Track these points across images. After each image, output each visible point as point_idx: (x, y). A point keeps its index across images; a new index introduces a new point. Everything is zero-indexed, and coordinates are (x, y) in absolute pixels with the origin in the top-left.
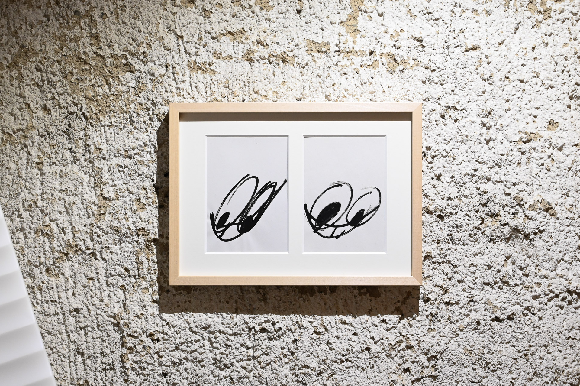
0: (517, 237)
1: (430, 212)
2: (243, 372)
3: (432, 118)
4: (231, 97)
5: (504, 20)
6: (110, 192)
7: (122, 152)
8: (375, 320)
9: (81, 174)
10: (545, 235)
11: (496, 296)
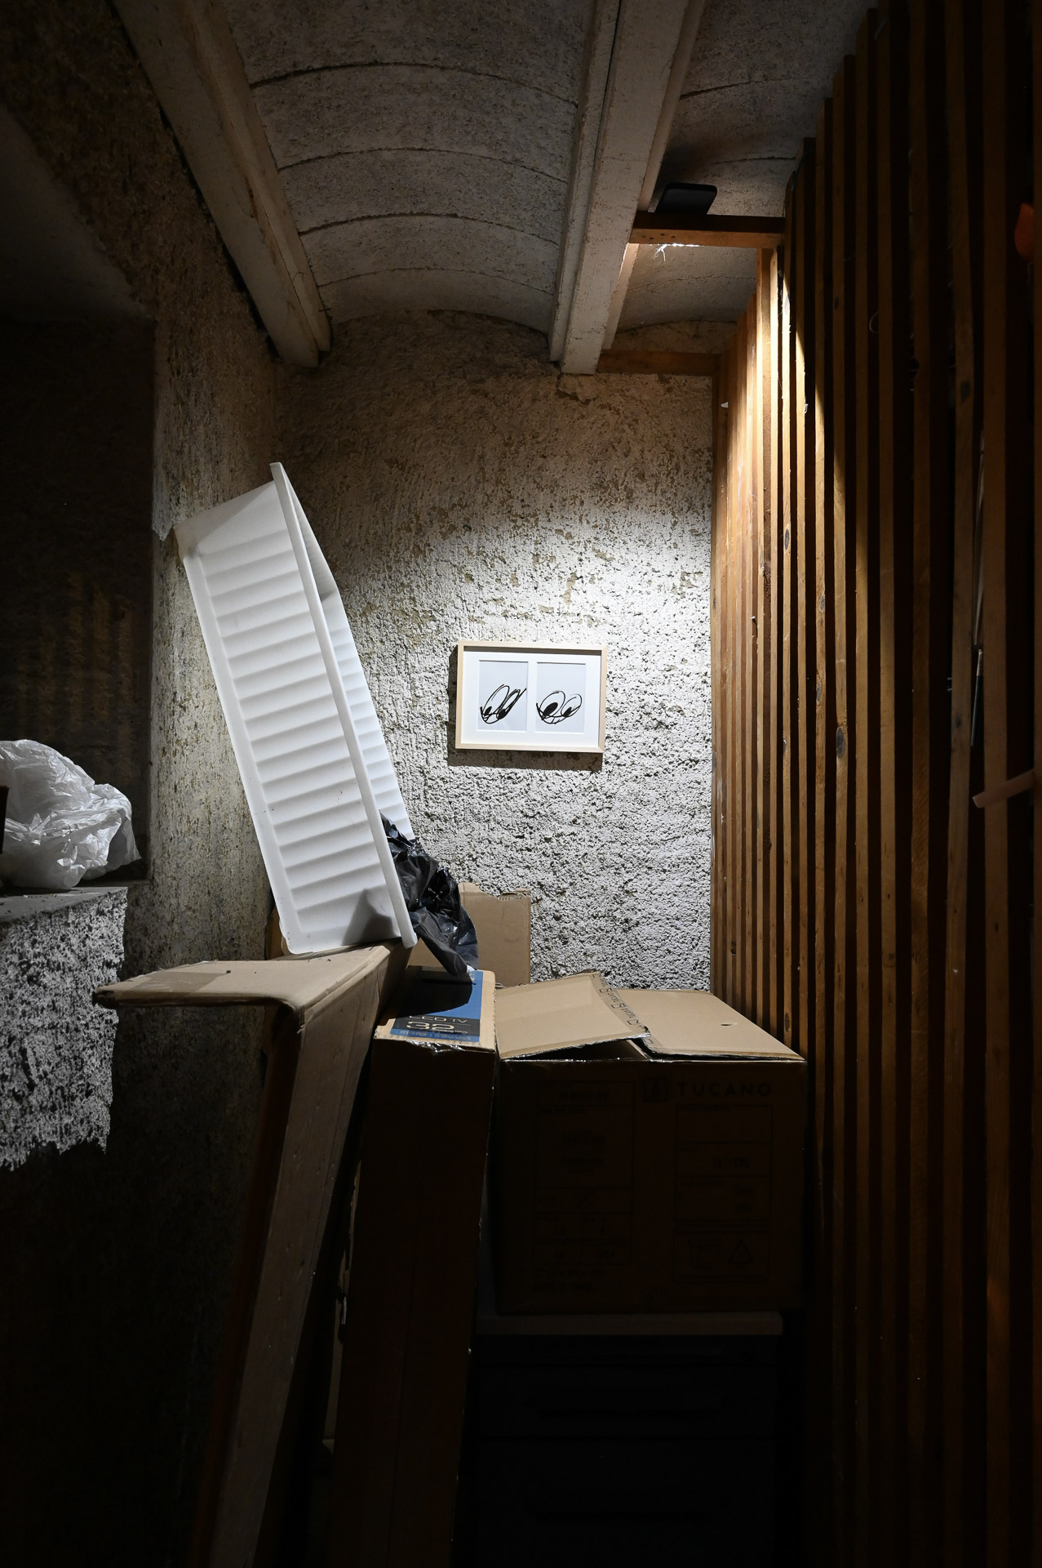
0: (661, 727)
1: (610, 711)
2: (497, 803)
3: (613, 655)
4: (494, 638)
5: (658, 598)
6: (419, 692)
7: (428, 669)
8: (576, 773)
9: (402, 681)
10: (677, 726)
11: (647, 761)
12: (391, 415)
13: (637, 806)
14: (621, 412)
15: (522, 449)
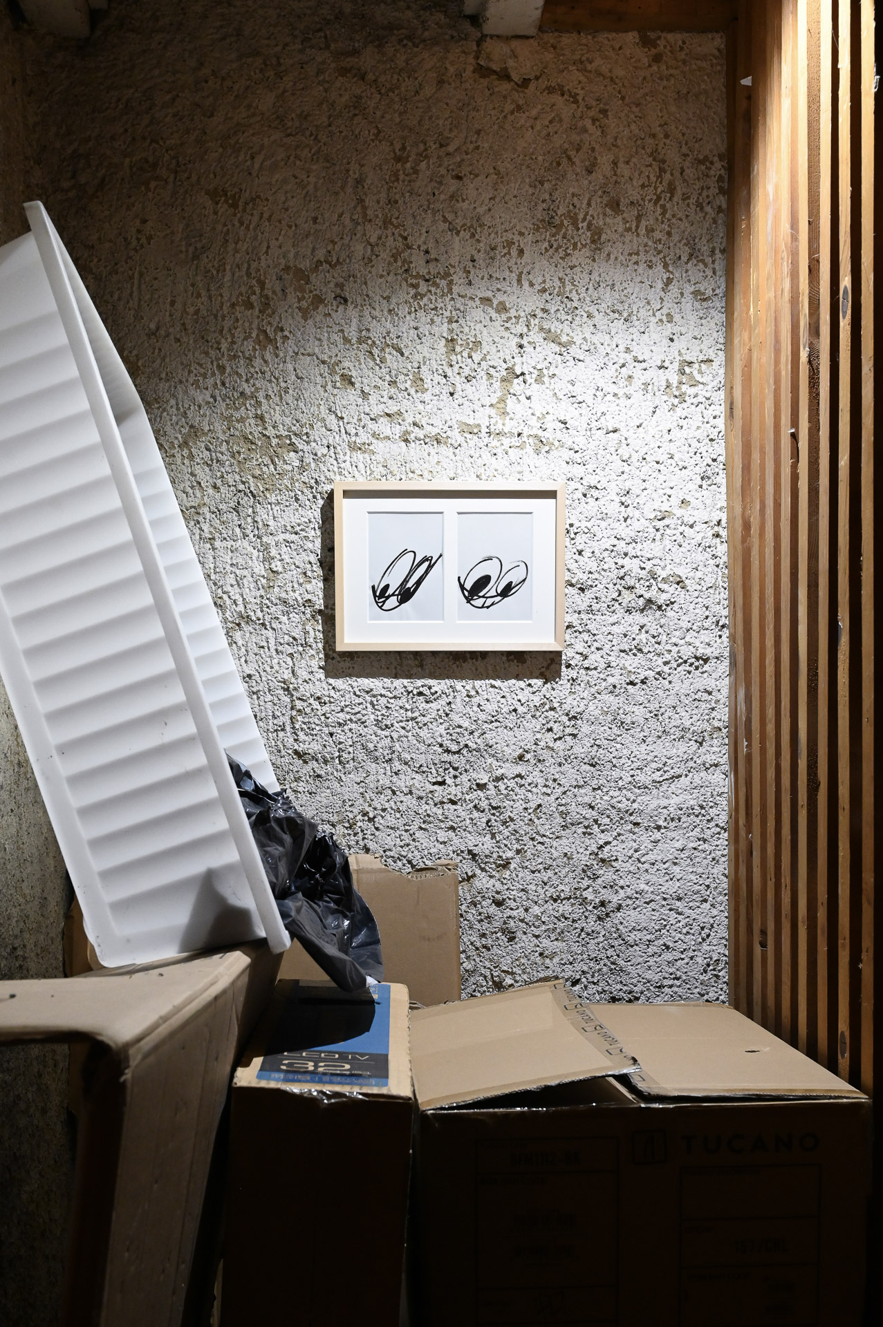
0: (650, 608)
1: (572, 585)
2: (403, 732)
3: (575, 497)
4: (389, 476)
5: (643, 404)
6: (277, 566)
7: (289, 528)
8: (522, 684)
9: (250, 549)
10: (676, 606)
11: (630, 662)
12: (212, 115)
13: (615, 730)
14: (580, 98)
15: (423, 165)
